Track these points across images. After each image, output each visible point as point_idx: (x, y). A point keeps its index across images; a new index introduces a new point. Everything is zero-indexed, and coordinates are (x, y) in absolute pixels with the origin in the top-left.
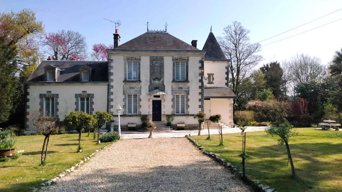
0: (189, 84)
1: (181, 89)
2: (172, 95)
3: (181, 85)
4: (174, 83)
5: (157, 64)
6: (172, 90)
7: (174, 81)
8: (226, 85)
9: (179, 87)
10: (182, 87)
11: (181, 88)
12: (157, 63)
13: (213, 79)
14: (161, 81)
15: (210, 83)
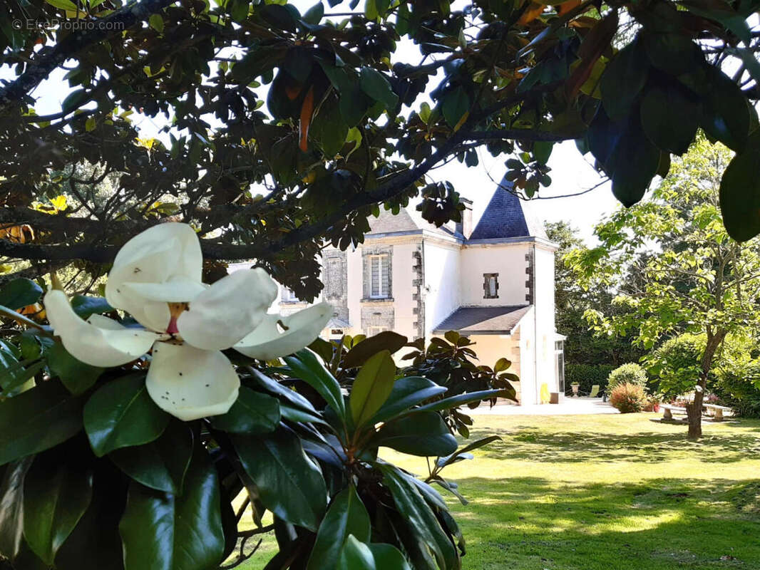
0: (394, 305)
1: (378, 316)
2: (362, 328)
3: (378, 307)
4: (366, 303)
5: (334, 266)
6: (362, 319)
7: (366, 298)
8: (527, 300)
9: (374, 312)
10: (380, 312)
11: (379, 314)
12: (334, 263)
13: (497, 286)
14: (341, 301)
15: (488, 296)
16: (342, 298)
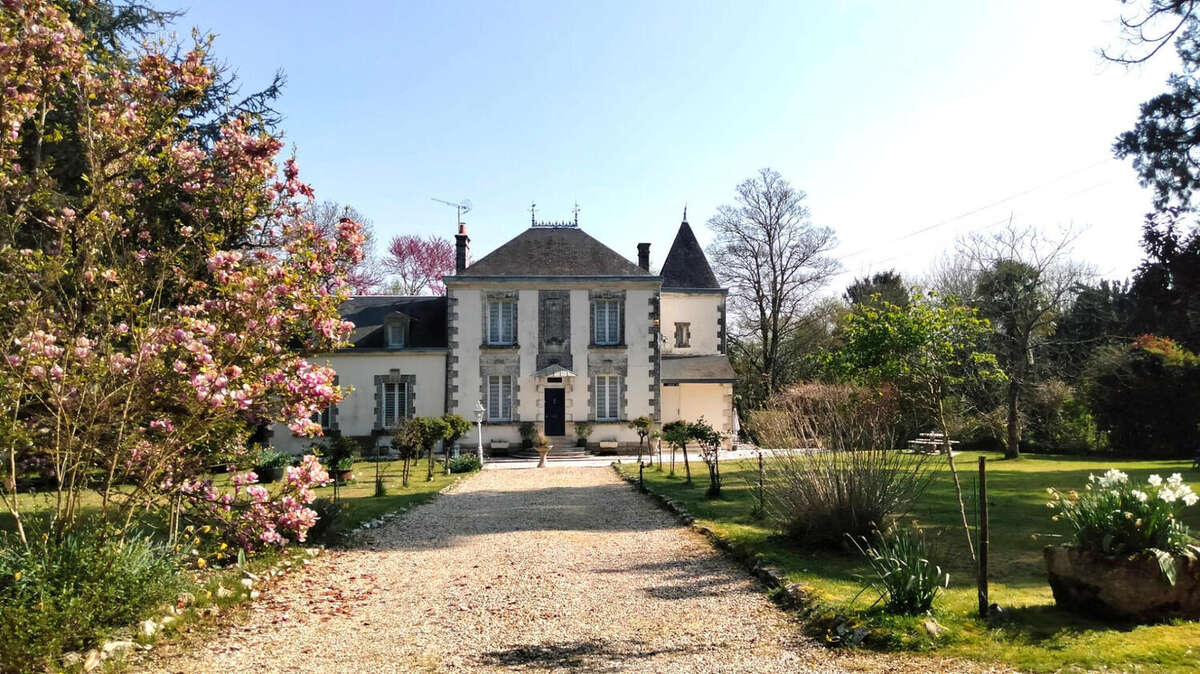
0: (627, 352)
1: (608, 364)
2: (588, 376)
3: (608, 354)
4: (594, 350)
5: (554, 308)
6: (588, 366)
7: (592, 345)
8: (718, 349)
9: (604, 358)
10: (612, 359)
11: (610, 361)
12: (554, 305)
13: (689, 335)
14: (564, 346)
15: (680, 345)
16: (565, 343)
